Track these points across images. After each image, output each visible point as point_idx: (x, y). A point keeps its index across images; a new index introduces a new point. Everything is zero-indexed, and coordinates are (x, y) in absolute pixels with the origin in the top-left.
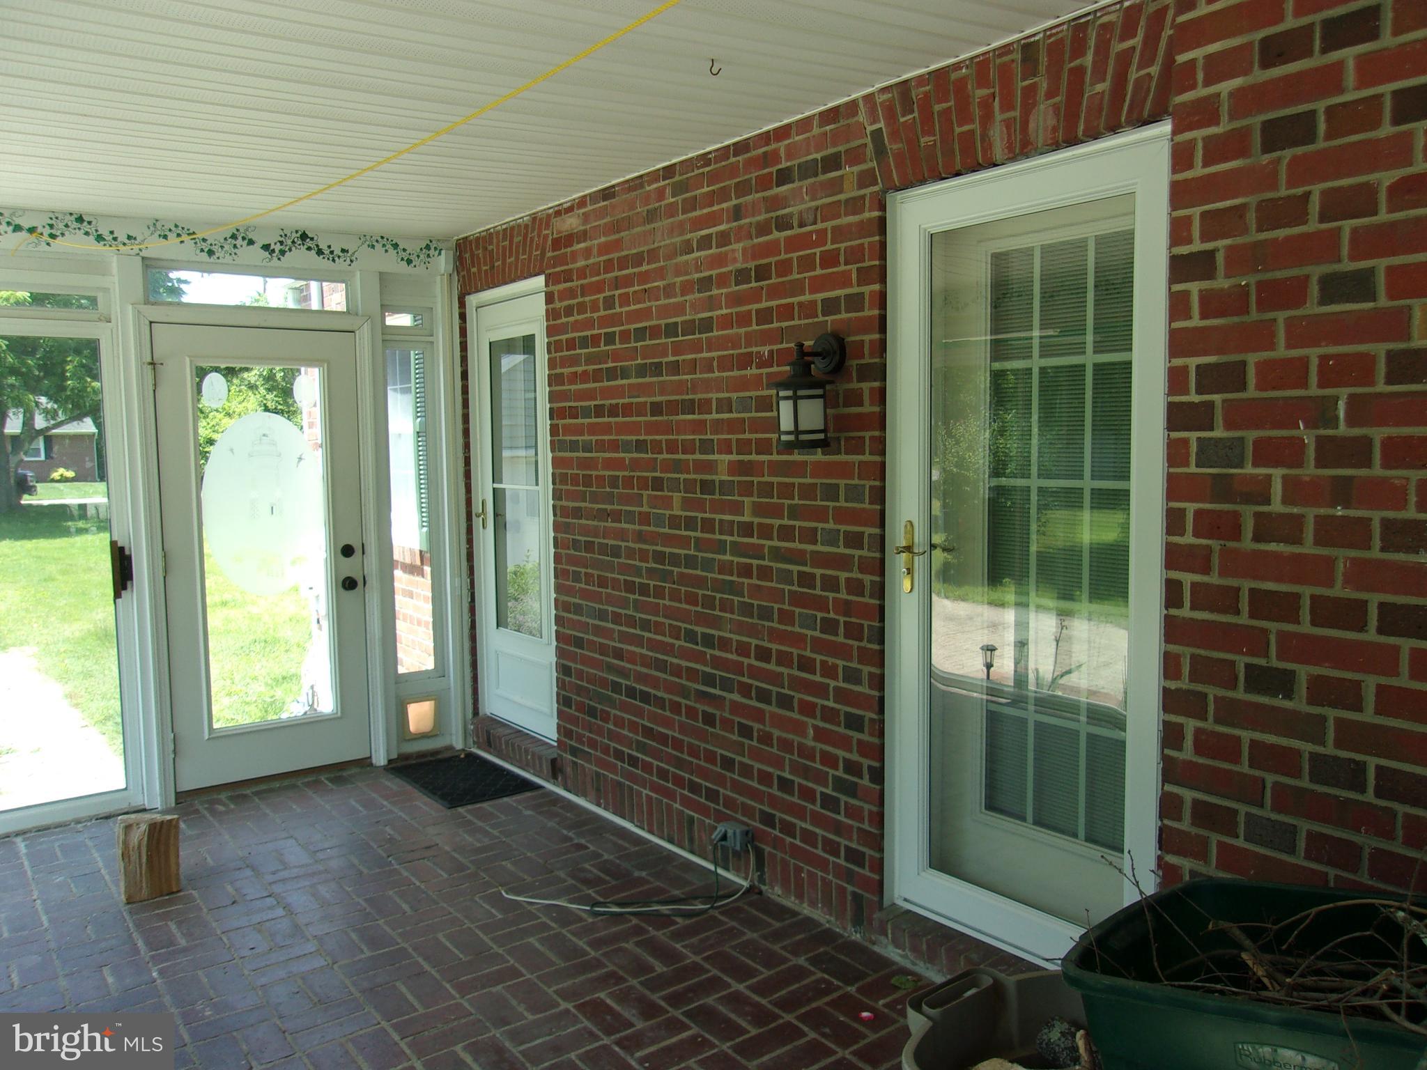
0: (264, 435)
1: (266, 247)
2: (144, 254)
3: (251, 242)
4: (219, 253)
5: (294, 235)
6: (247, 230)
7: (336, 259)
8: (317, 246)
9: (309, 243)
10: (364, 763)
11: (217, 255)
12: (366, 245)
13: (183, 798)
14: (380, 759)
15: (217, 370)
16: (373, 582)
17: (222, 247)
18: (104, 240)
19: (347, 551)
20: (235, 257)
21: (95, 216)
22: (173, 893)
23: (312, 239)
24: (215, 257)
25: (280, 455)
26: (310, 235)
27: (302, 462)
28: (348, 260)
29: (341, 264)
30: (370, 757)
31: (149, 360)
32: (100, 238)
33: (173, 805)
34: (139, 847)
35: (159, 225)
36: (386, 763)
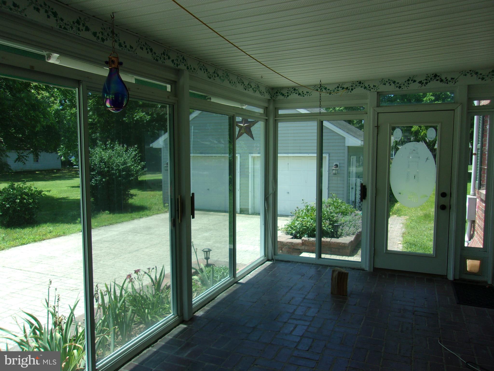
0: (414, 150)
1: (420, 82)
2: (378, 91)
3: (415, 81)
4: (403, 87)
5: (432, 76)
6: (413, 77)
7: (449, 82)
8: (441, 78)
9: (437, 78)
10: (444, 277)
11: (402, 88)
12: (462, 75)
13: (375, 269)
14: (451, 277)
15: (398, 127)
16: (454, 208)
17: (404, 85)
18: (366, 88)
19: (444, 195)
20: (408, 87)
21: (365, 81)
22: (344, 295)
23: (439, 76)
24: (401, 88)
25: (419, 158)
26: (438, 75)
27: (428, 160)
28: (454, 82)
29: (451, 84)
30: (447, 275)
31: (376, 125)
32: (365, 88)
33: (372, 271)
34: (335, 278)
35: (383, 80)
36: (453, 279)
